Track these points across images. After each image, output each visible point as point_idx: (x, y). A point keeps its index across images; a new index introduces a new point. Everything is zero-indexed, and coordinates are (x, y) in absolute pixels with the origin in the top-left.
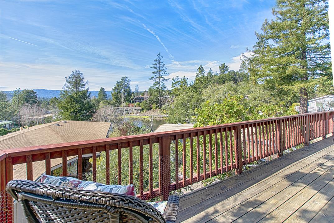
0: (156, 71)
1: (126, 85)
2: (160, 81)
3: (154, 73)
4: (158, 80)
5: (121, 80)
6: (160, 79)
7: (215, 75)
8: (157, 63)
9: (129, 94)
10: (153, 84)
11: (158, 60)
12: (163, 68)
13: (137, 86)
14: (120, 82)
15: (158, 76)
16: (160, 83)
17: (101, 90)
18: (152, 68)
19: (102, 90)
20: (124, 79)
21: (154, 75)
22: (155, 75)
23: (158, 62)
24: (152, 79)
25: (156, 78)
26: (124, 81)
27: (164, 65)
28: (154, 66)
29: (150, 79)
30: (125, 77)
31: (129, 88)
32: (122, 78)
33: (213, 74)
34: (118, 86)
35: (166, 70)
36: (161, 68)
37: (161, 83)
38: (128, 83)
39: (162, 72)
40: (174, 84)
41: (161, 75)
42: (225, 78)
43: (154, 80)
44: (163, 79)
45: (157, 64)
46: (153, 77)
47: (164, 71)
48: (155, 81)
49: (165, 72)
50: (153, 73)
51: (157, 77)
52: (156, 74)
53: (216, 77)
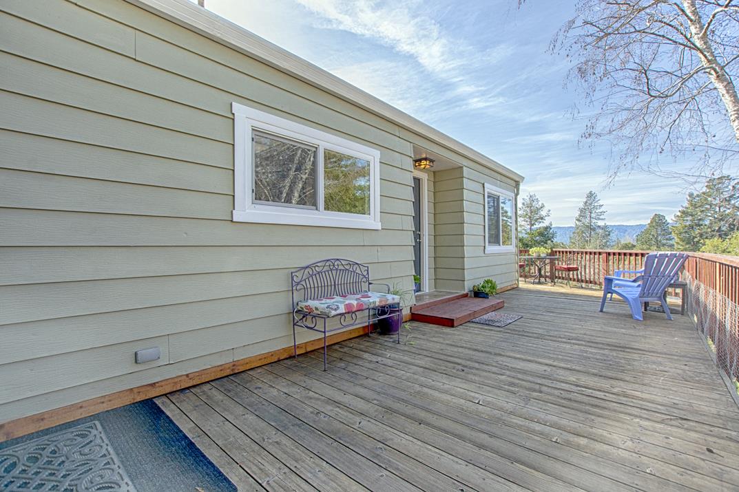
5: (704, 189)
14: (703, 194)
17: (654, 220)
19: (658, 219)
20: (716, 183)
26: (719, 189)
30: (721, 178)
32: (709, 182)
34: (695, 206)
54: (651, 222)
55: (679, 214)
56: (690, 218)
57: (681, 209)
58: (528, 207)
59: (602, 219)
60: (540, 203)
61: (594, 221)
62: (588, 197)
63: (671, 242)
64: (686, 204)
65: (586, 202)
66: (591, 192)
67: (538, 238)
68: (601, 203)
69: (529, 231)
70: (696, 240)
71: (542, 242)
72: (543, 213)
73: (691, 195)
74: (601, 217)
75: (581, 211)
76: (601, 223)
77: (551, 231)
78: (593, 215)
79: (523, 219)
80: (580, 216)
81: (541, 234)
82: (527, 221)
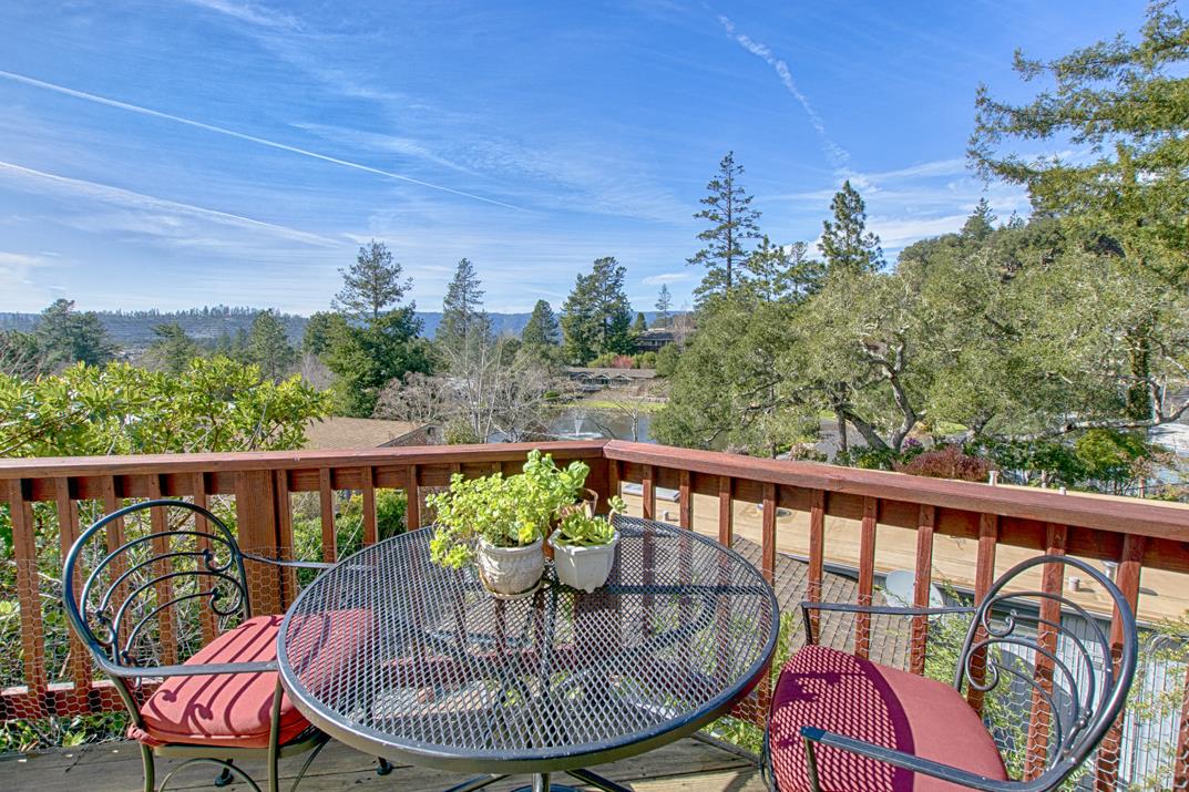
0: (714, 226)
1: (611, 289)
2: (729, 267)
3: (707, 235)
4: (722, 264)
5: (592, 272)
6: (730, 260)
7: (1002, 230)
8: (717, 195)
9: (622, 320)
10: (705, 281)
11: (722, 183)
12: (743, 215)
13: (665, 290)
14: (591, 277)
15: (723, 248)
16: (729, 275)
17: (537, 308)
18: (697, 216)
19: (542, 307)
20: (602, 265)
21: (704, 245)
22: (711, 246)
23: (722, 190)
24: (700, 261)
25: (715, 255)
26: (605, 273)
27: (748, 201)
28: (707, 207)
29: (690, 261)
30: (607, 259)
31: (621, 298)
32: (596, 262)
33: (995, 225)
34: (583, 292)
35: (755, 221)
36: (735, 216)
37: (733, 276)
38: (617, 281)
39: (743, 230)
40: (784, 275)
41: (736, 244)
42: (1053, 237)
43: (709, 265)
44: (742, 258)
45: (717, 200)
46: (702, 254)
47: (748, 226)
48: (711, 268)
49: (755, 228)
50: (700, 236)
51: (716, 251)
52: (712, 241)
53: (1004, 237)
54: (536, 311)
55: (568, 301)
56: (578, 307)
57: (570, 294)
58: (369, 267)
59: (479, 303)
60: (393, 263)
61: (469, 305)
62: (460, 267)
63: (555, 338)
64: (574, 289)
65: (458, 275)
66: (464, 260)
67: (390, 330)
68: (477, 278)
69: (373, 316)
70: (585, 336)
71: (399, 337)
72: (399, 281)
73: (580, 277)
74: (479, 300)
75: (453, 287)
76: (478, 309)
77: (414, 317)
78: (468, 296)
79: (360, 291)
80: (450, 296)
81: (397, 323)
82: (368, 296)
